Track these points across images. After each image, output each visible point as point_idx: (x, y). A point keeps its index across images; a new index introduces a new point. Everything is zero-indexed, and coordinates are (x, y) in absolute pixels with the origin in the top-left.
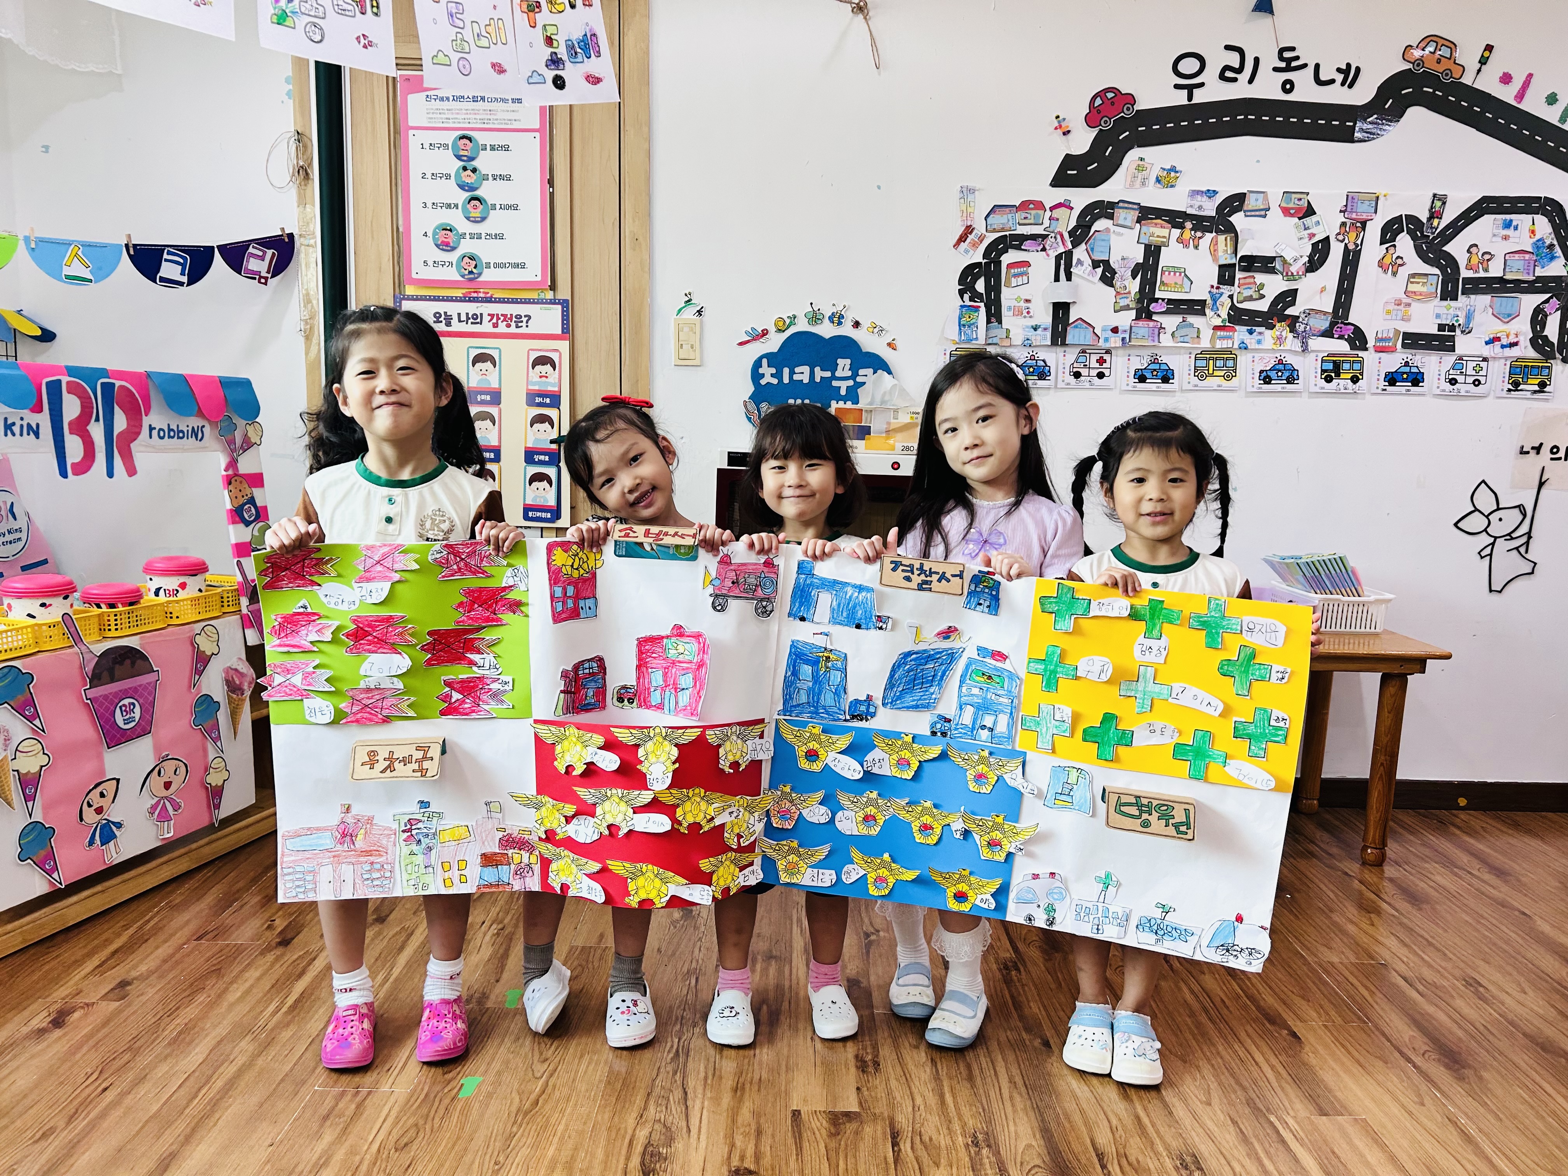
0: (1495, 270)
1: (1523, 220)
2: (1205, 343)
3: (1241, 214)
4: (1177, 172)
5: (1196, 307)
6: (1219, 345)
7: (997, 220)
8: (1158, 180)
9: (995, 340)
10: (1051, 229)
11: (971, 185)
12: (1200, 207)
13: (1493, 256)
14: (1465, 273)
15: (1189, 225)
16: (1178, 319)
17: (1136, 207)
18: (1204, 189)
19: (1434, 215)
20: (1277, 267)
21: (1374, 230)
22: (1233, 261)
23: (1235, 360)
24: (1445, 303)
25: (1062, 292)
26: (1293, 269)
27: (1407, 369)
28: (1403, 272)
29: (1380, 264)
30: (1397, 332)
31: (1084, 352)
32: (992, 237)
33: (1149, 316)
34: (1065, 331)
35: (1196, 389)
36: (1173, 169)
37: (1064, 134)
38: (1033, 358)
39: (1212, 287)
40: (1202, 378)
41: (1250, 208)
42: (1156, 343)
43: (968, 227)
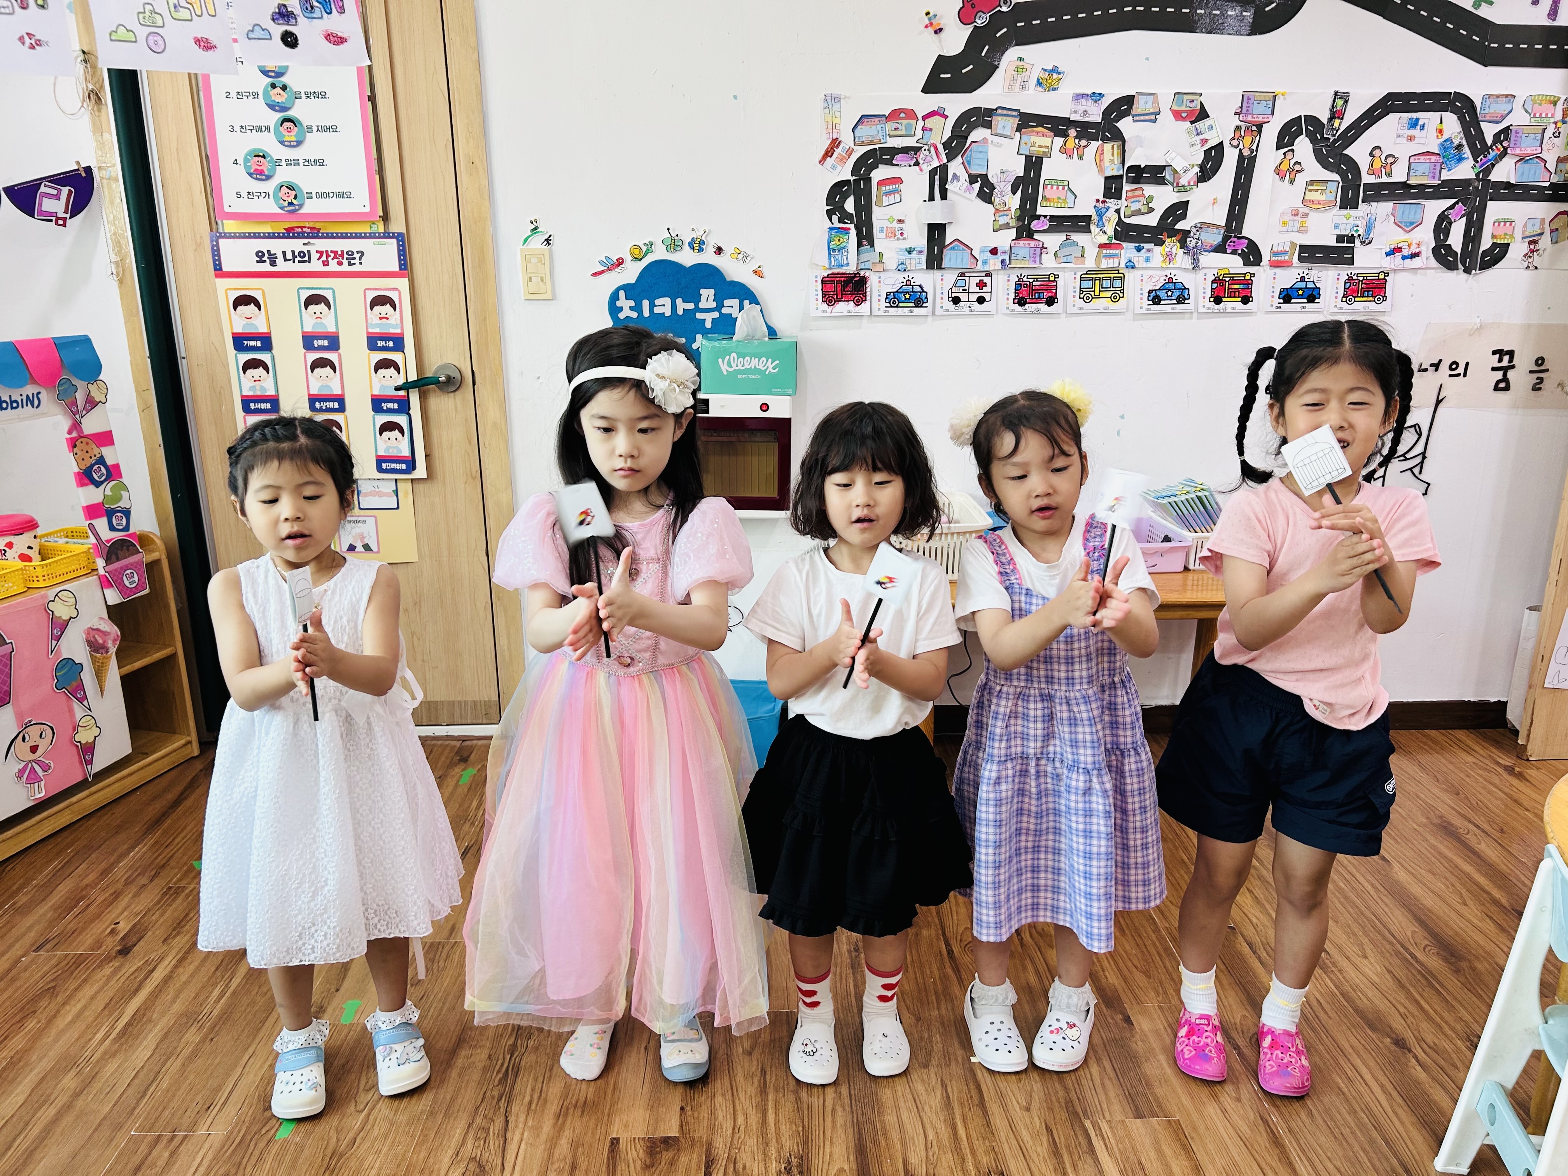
0: (1399, 175)
1: (1430, 118)
2: (1090, 263)
3: (1129, 119)
4: (1059, 73)
5: (1081, 224)
6: (1105, 264)
7: (865, 131)
8: (1039, 83)
9: (867, 265)
10: (924, 141)
11: (836, 92)
12: (1085, 113)
13: (1396, 159)
14: (1367, 179)
15: (1072, 133)
16: (1060, 237)
17: (1015, 113)
18: (1089, 92)
19: (1336, 114)
20: (1167, 177)
21: (1271, 133)
22: (1121, 173)
23: (1122, 279)
24: (1344, 212)
25: (937, 213)
26: (1183, 181)
27: (1303, 285)
28: (1301, 180)
29: (1278, 171)
30: (1293, 244)
31: (963, 275)
32: (861, 150)
33: (1030, 235)
34: (941, 253)
35: (1081, 313)
36: (1055, 70)
37: (936, 32)
38: (908, 283)
39: (1098, 201)
40: (1087, 300)
41: (1139, 111)
42: (1038, 265)
43: (835, 140)
